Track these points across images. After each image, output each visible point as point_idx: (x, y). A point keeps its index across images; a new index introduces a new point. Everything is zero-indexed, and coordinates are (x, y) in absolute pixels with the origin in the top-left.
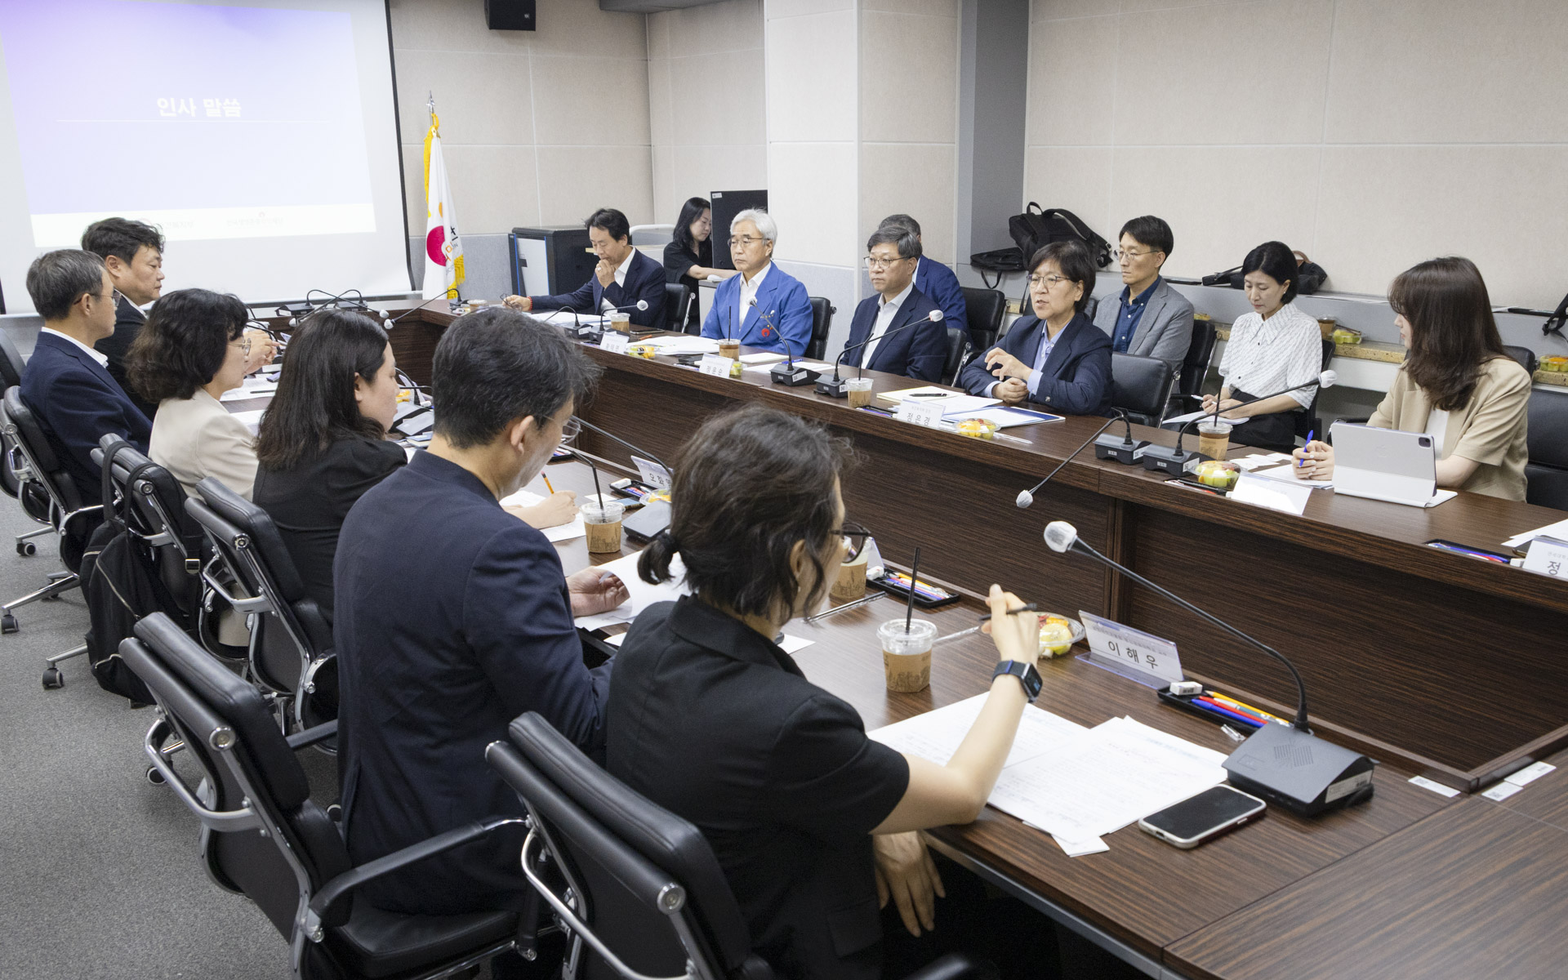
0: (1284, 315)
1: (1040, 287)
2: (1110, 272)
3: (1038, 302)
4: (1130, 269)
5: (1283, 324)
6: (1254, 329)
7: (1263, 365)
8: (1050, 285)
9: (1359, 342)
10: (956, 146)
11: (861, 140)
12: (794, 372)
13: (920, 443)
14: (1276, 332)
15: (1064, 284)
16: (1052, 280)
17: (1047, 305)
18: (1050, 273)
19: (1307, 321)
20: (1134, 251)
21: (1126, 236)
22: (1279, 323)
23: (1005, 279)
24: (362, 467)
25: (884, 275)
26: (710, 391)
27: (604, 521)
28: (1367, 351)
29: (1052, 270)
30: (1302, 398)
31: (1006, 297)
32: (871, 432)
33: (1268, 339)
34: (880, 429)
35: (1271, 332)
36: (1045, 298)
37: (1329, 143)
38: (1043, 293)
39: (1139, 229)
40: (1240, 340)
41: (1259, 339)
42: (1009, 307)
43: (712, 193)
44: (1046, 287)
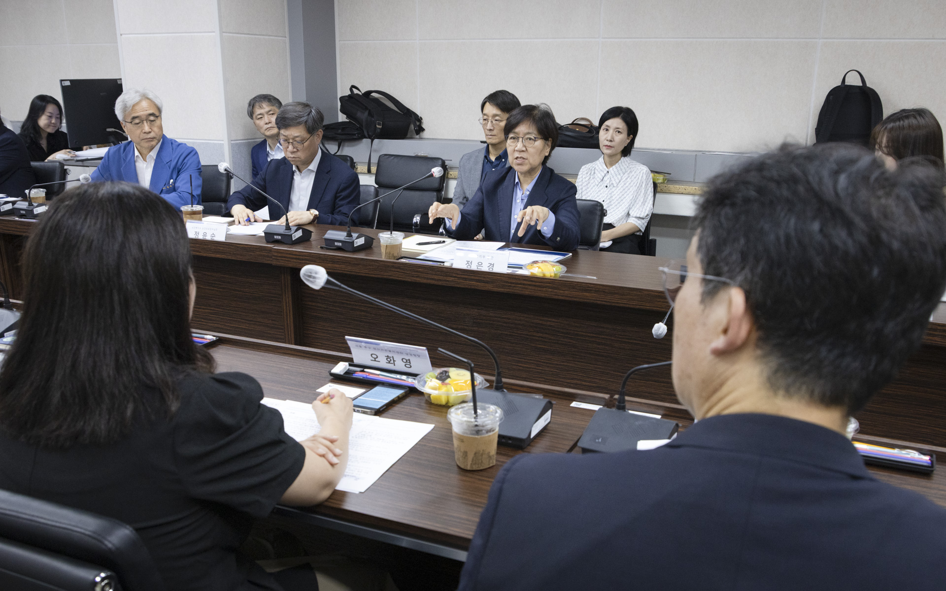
0: (623, 164)
1: (519, 145)
5: (624, 170)
6: (599, 175)
7: (612, 203)
8: (527, 143)
9: (666, 182)
10: (287, 40)
11: (222, 32)
12: (293, 232)
14: (619, 177)
15: (539, 143)
16: (530, 139)
17: (527, 161)
18: (528, 133)
22: (621, 170)
28: (672, 187)
29: (531, 131)
30: (641, 224)
33: (614, 182)
35: (615, 177)
36: (524, 155)
37: (605, 38)
38: (523, 151)
40: (587, 185)
41: (607, 181)
43: (61, 81)
44: (525, 147)
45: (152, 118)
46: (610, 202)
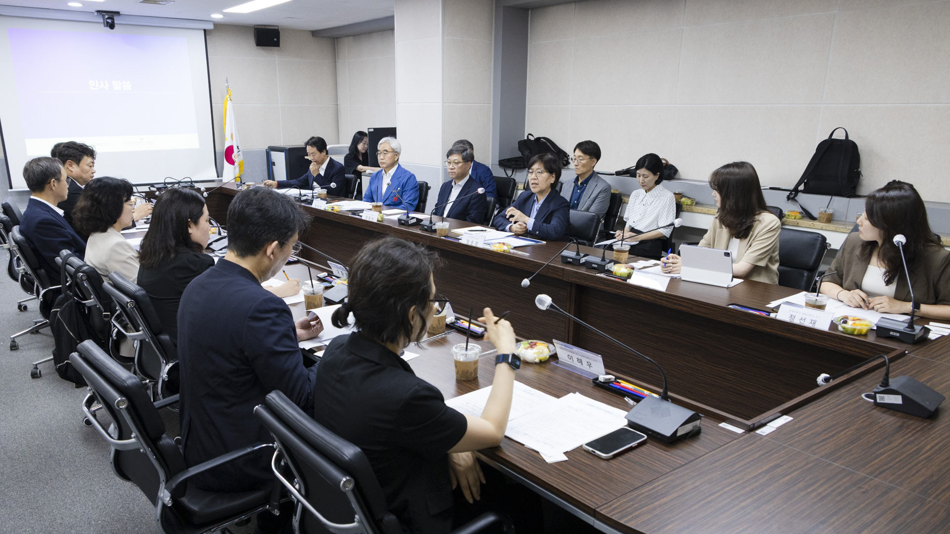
0: (657, 190)
1: (533, 176)
2: (568, 169)
3: (533, 184)
4: (579, 167)
5: (656, 195)
6: (641, 197)
7: (646, 215)
8: (538, 175)
9: (694, 204)
10: (492, 105)
11: (443, 102)
12: (410, 219)
13: (473, 255)
14: (652, 199)
15: (545, 175)
16: (539, 172)
17: (538, 185)
18: (538, 169)
19: (668, 194)
20: (581, 158)
21: (577, 150)
22: (654, 194)
23: (516, 172)
24: (192, 267)
25: (455, 170)
26: (367, 228)
27: (314, 294)
28: (699, 208)
29: (540, 167)
30: (666, 232)
31: (517, 181)
32: (449, 249)
33: (648, 202)
34: (453, 248)
35: (650, 199)
36: (536, 182)
37: (679, 104)
38: (535, 179)
39: (584, 147)
40: (634, 203)
41: (644, 202)
42: (518, 186)
43: (368, 129)
44: (537, 176)
45: (385, 152)
46: (644, 215)
